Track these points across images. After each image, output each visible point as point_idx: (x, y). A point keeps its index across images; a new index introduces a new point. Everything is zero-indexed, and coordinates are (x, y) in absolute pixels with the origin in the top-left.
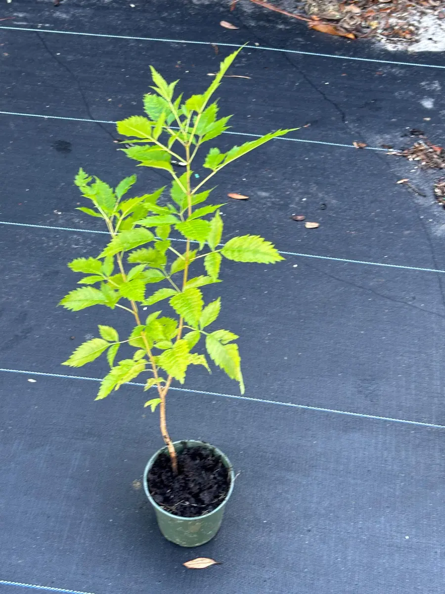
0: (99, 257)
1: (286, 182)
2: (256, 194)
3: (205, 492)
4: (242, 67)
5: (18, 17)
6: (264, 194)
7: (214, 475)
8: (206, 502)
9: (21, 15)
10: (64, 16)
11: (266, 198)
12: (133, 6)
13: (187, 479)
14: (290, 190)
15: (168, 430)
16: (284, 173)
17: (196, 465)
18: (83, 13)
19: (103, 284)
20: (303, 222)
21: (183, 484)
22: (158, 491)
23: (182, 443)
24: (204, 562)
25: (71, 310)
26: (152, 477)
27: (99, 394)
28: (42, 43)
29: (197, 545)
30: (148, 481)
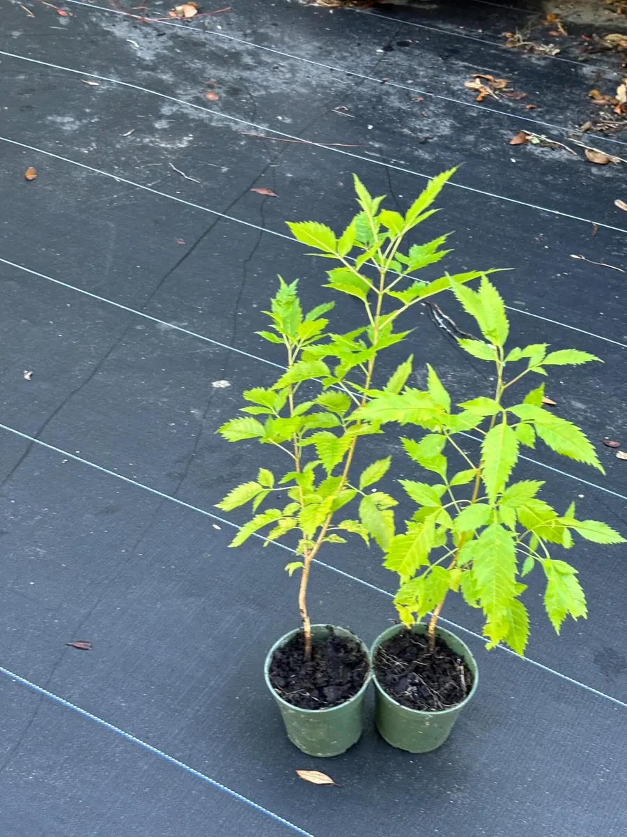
0: (275, 387)
1: (615, 399)
2: (569, 403)
3: (331, 687)
4: (619, 257)
5: (372, 146)
6: (579, 405)
7: (353, 673)
8: (329, 699)
9: (377, 145)
10: (427, 156)
11: (580, 409)
12: (513, 160)
13: (317, 668)
14: (615, 409)
15: (307, 605)
16: (617, 389)
17: (338, 658)
18: (449, 157)
19: (270, 418)
20: (615, 450)
21: (310, 672)
22: (281, 673)
23: (327, 627)
24: (321, 777)
25: (228, 440)
26: (279, 655)
27: (234, 541)
28: (387, 180)
29: (320, 754)
30: (274, 657)
